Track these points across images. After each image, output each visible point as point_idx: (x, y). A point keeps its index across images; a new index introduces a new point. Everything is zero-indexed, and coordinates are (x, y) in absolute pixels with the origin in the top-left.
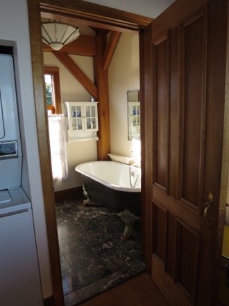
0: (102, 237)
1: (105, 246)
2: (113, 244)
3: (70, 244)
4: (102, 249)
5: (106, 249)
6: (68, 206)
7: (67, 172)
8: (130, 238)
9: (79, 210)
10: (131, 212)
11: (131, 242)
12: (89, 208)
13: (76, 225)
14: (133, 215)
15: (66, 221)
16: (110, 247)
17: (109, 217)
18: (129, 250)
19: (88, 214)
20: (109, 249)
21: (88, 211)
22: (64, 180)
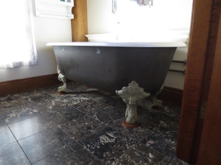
0: (95, 127)
1: (104, 139)
2: (116, 134)
3: (44, 142)
4: (101, 145)
5: (107, 145)
6: (38, 95)
7: (36, 55)
8: (137, 124)
9: (54, 98)
10: (140, 86)
11: (141, 130)
12: (67, 95)
13: (52, 114)
14: (142, 90)
15: (35, 111)
16: (113, 141)
17: (95, 103)
18: (145, 142)
19: (65, 101)
20: (113, 144)
21: (66, 98)
22: (31, 65)
